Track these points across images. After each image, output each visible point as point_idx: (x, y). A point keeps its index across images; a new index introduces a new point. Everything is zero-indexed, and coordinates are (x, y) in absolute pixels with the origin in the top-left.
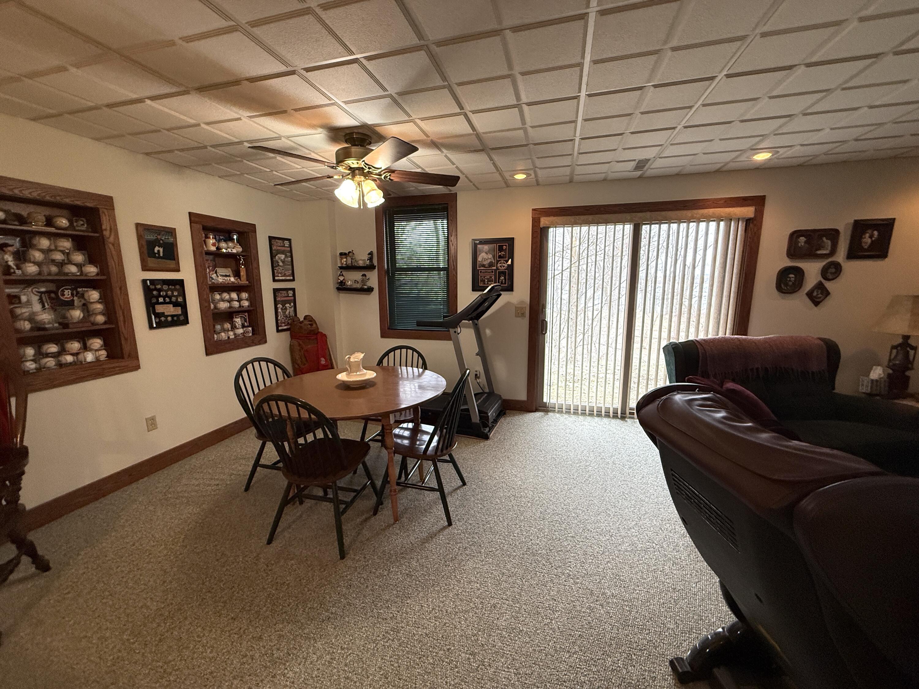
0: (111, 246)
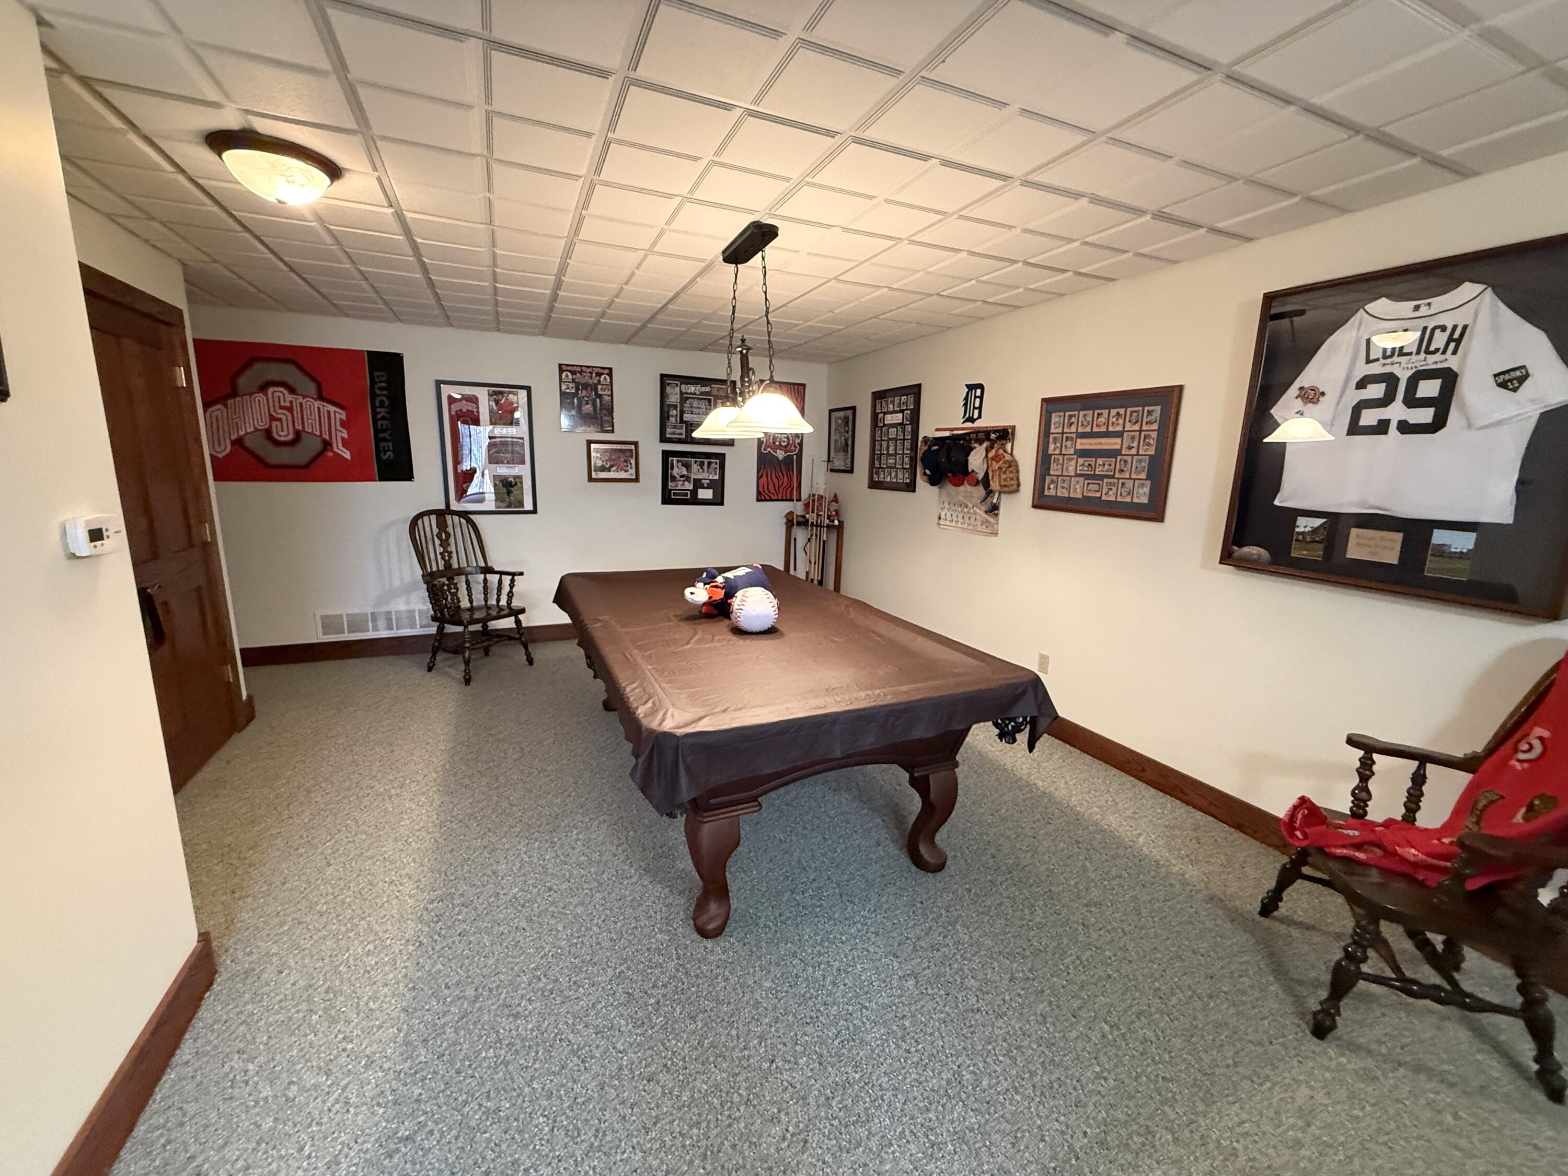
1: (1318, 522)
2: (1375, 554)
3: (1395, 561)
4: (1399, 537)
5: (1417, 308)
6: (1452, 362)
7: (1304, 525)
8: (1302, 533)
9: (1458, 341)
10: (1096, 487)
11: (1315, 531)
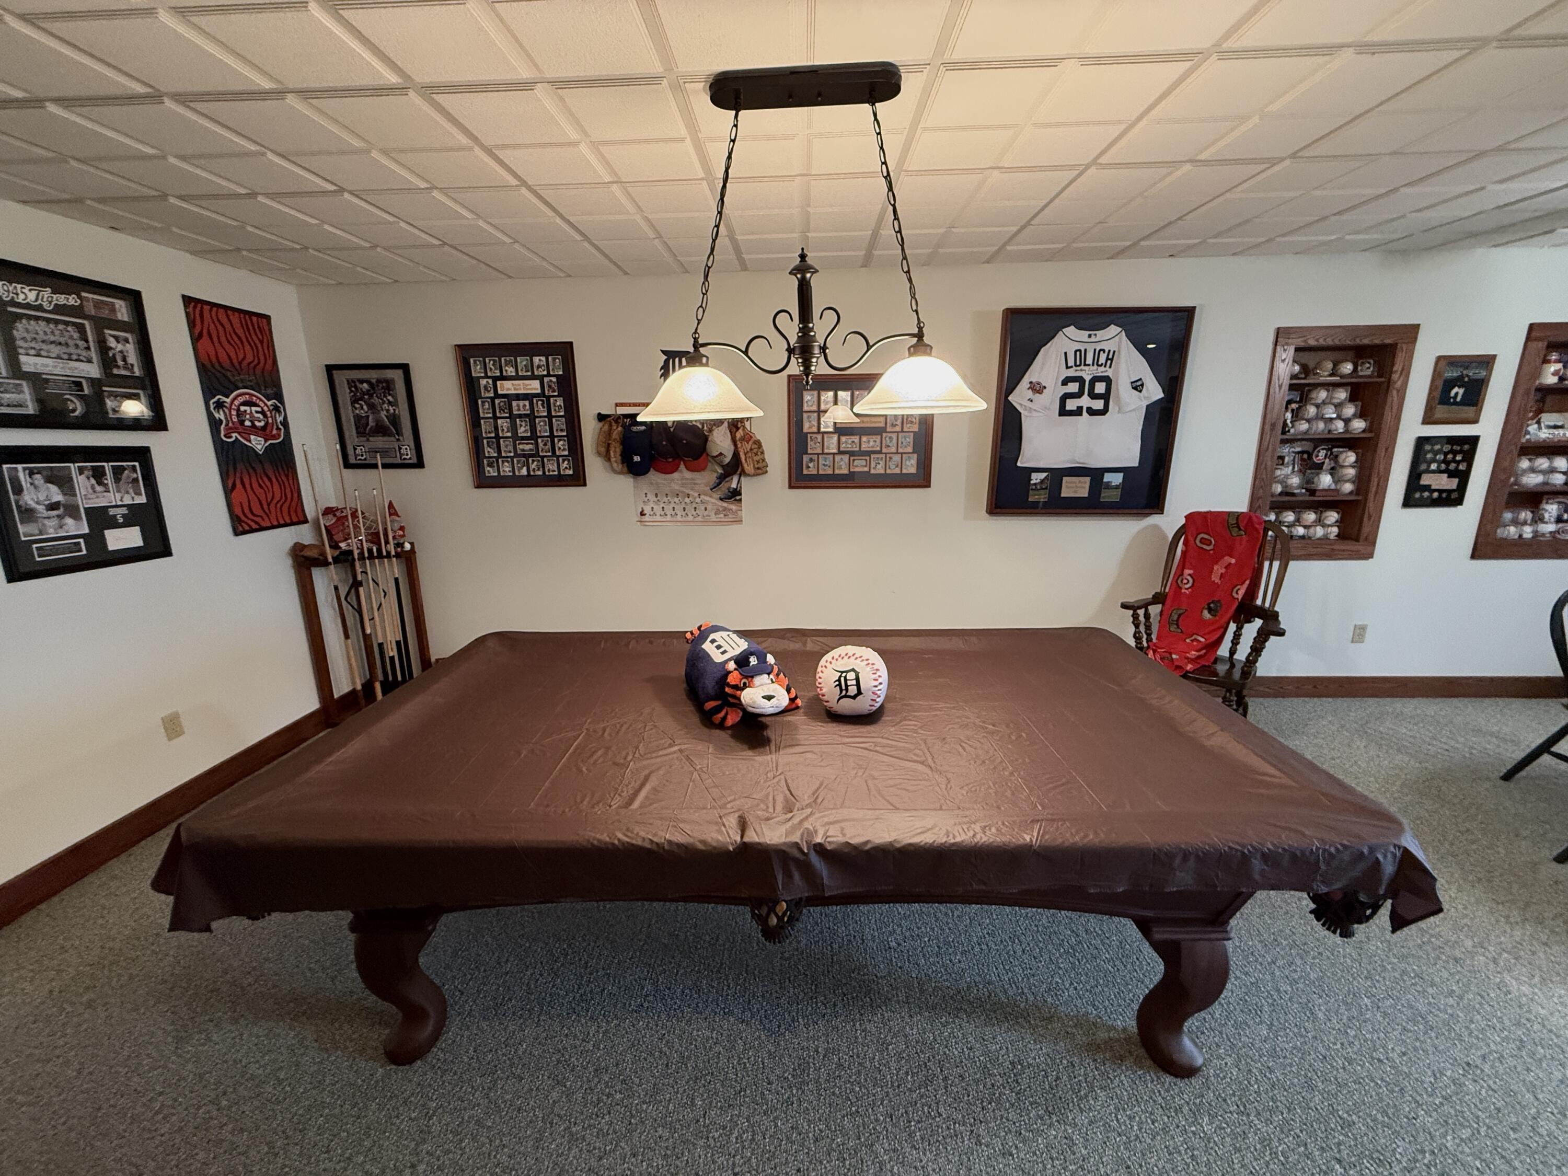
0: (1395, 392)
1: (1044, 475)
2: (1076, 492)
3: (1086, 495)
4: (1088, 479)
5: (1090, 336)
6: (1109, 373)
7: (1036, 478)
8: (1035, 484)
9: (1112, 360)
10: (864, 463)
11: (1042, 481)
